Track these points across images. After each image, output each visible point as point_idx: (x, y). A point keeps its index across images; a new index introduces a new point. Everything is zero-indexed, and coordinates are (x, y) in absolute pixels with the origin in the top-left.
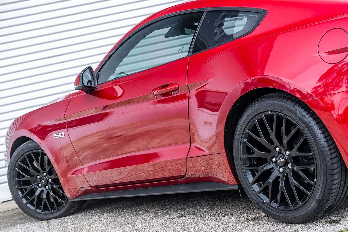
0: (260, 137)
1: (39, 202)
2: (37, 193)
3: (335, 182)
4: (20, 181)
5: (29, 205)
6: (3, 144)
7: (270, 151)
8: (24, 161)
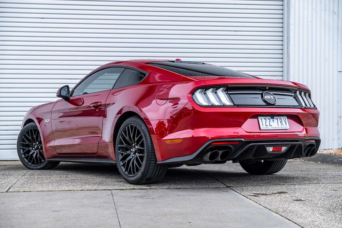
0: (127, 137)
1: (30, 159)
2: (31, 153)
3: (151, 165)
4: (24, 144)
5: (25, 159)
6: (21, 125)
7: (130, 145)
8: (28, 133)
